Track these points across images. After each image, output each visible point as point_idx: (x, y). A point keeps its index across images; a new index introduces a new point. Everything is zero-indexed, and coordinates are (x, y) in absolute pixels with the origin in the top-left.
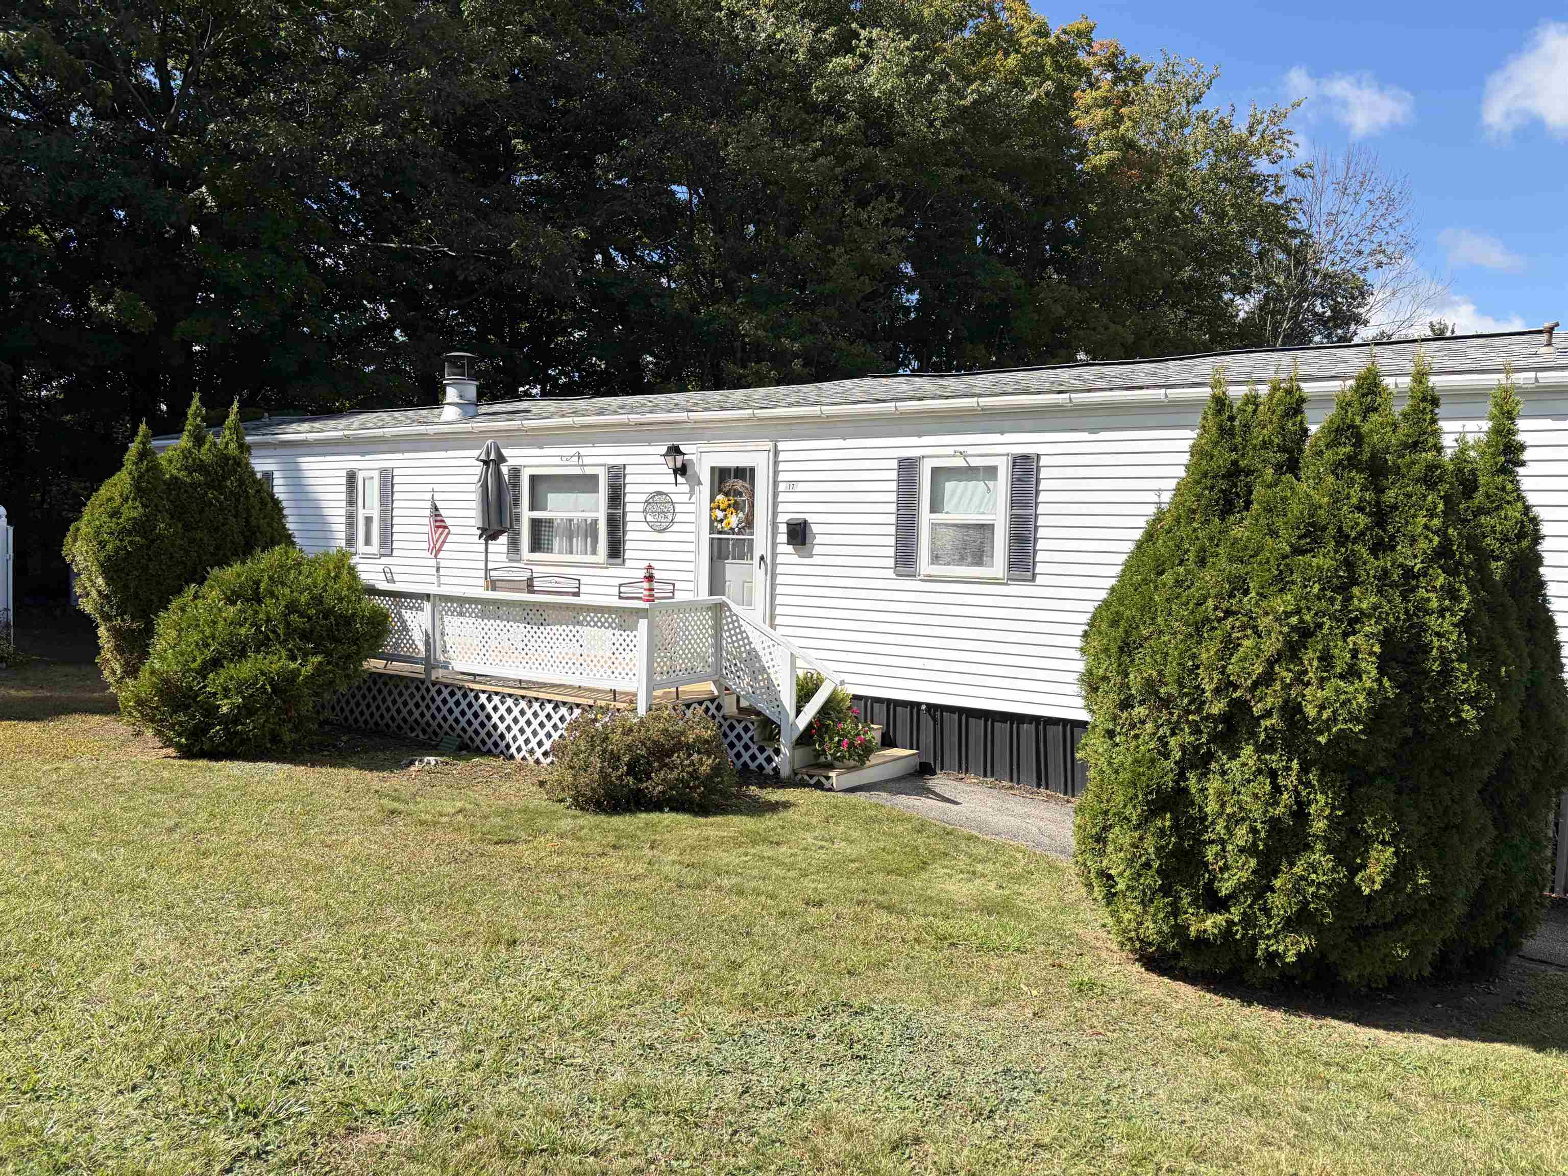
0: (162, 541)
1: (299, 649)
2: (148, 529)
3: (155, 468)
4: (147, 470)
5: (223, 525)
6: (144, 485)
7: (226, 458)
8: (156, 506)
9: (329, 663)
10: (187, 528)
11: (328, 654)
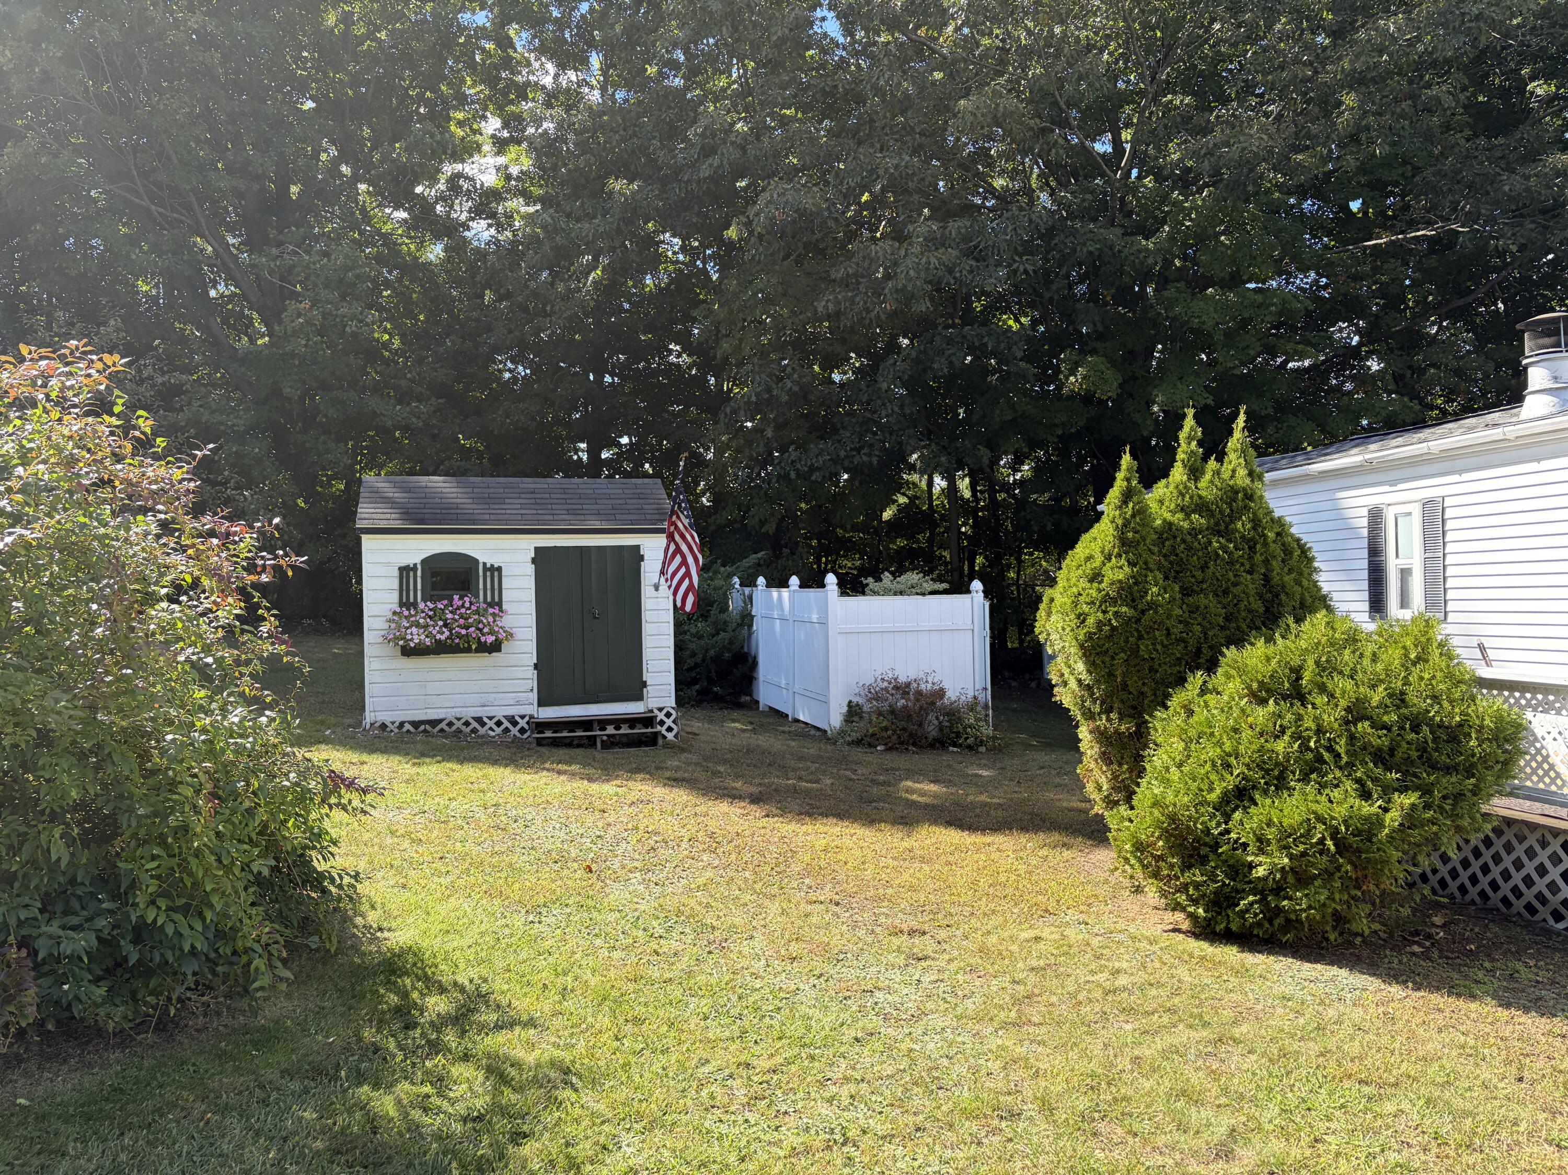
0: (1156, 612)
1: (1375, 780)
2: (1137, 595)
3: (1142, 512)
4: (1133, 516)
5: (1235, 585)
6: (1130, 535)
7: (1234, 491)
8: (1146, 563)
9: (1427, 806)
10: (1186, 592)
11: (1426, 791)
